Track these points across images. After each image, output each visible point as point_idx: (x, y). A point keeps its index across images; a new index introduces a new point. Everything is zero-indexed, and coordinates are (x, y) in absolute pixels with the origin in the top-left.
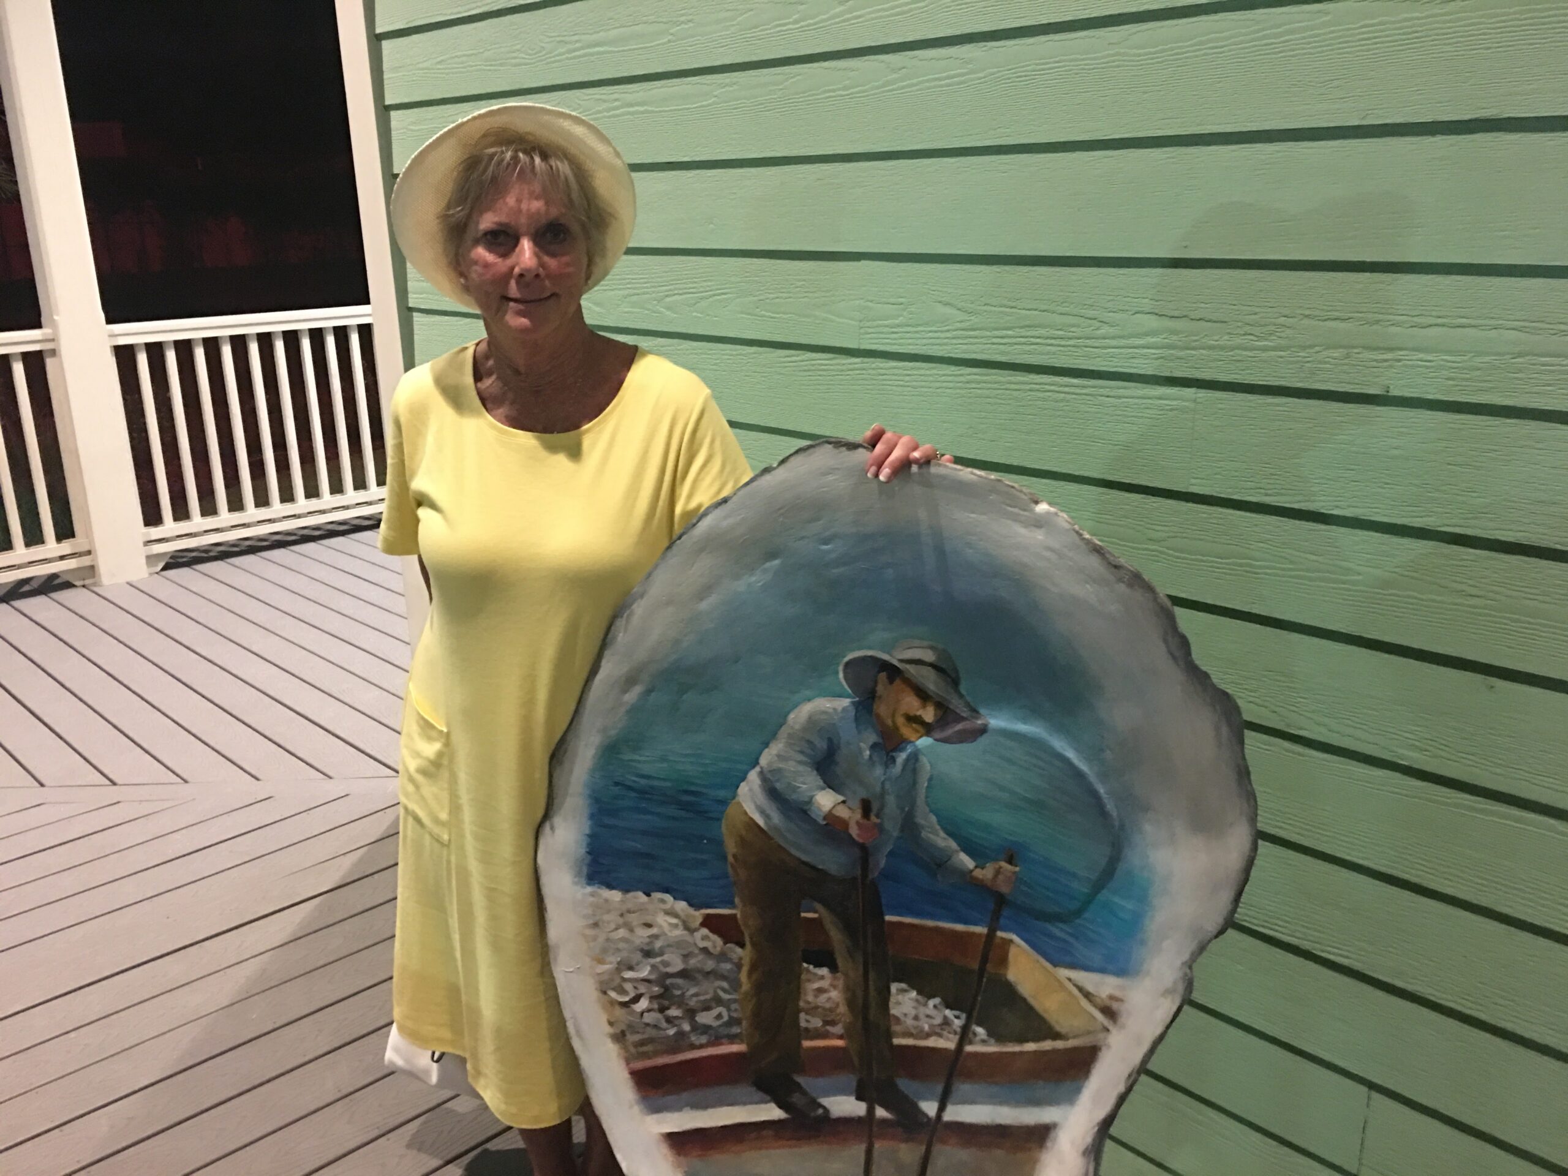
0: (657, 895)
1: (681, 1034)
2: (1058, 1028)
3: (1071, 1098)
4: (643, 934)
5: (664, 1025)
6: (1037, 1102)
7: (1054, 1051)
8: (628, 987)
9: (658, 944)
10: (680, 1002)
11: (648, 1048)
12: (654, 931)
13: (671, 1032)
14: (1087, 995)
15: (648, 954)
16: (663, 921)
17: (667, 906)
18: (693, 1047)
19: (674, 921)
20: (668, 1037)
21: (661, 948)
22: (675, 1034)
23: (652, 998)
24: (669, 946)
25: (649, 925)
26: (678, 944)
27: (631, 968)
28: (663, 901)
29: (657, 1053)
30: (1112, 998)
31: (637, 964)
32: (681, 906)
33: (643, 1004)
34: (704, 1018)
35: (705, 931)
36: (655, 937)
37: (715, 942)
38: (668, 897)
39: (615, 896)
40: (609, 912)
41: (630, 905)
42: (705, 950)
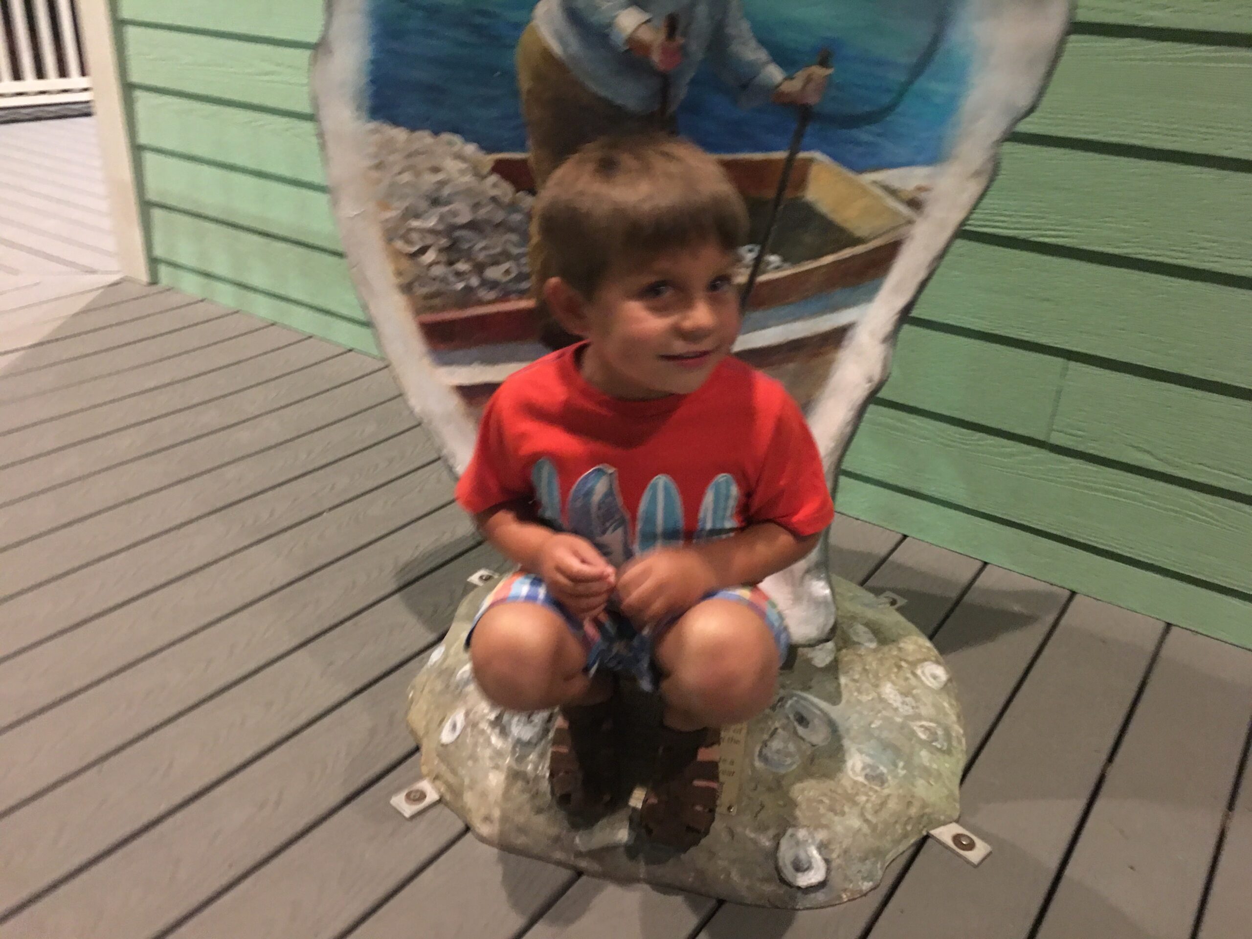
0: (446, 137)
1: (468, 289)
2: (858, 233)
3: (869, 296)
4: (432, 179)
5: (452, 279)
6: (835, 308)
7: (853, 258)
8: (415, 236)
9: (446, 191)
10: (468, 255)
11: (437, 301)
12: (440, 177)
13: (460, 286)
14: (893, 192)
15: (435, 202)
16: (452, 166)
17: (456, 149)
18: (481, 303)
19: (463, 166)
20: (456, 292)
21: (449, 195)
22: (463, 289)
23: (441, 250)
24: (457, 193)
25: (436, 170)
26: (468, 192)
27: (417, 216)
28: (450, 143)
29: (444, 308)
30: (920, 189)
31: (425, 212)
32: (470, 149)
33: (430, 256)
34: (494, 273)
35: (494, 178)
36: (442, 184)
37: (504, 190)
38: (457, 139)
39: (400, 134)
40: (393, 151)
41: (416, 146)
42: (494, 199)
